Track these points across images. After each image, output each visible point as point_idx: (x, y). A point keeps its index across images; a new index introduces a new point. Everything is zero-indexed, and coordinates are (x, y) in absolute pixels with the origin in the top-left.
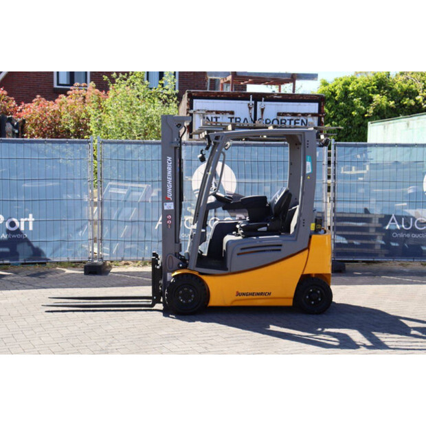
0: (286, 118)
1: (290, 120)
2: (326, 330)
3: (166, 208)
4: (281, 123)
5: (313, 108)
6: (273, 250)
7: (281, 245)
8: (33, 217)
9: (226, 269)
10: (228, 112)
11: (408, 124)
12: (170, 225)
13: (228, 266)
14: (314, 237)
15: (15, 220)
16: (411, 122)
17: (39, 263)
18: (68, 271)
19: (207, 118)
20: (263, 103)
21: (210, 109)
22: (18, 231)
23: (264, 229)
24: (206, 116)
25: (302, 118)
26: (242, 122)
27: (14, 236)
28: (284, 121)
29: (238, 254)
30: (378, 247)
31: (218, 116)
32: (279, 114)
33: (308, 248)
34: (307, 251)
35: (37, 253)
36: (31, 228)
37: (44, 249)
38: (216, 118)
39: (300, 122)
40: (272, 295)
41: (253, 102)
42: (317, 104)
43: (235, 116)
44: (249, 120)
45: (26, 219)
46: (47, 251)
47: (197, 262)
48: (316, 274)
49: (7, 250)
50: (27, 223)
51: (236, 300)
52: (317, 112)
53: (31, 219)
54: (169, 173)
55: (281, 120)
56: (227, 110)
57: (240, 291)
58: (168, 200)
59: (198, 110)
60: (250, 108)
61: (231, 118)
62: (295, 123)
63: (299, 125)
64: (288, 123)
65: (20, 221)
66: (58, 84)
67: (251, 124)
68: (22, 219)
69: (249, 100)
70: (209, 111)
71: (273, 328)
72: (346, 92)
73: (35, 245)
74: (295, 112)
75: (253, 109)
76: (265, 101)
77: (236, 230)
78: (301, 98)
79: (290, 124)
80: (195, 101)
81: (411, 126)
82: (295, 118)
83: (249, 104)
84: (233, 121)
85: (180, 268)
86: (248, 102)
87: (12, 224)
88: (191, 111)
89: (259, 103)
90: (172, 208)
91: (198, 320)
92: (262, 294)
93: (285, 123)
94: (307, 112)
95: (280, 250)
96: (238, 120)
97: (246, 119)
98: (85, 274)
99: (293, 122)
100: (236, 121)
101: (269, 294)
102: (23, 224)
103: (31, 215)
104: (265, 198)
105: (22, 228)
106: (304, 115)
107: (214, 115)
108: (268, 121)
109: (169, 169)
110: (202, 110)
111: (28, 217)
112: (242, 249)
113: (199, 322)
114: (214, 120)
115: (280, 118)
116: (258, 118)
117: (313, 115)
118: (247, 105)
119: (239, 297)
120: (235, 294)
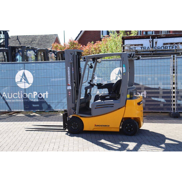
0: (168, 46)
1: (170, 46)
4: (165, 48)
6: (111, 107)
7: (113, 105)
8: (48, 93)
9: (91, 115)
10: (140, 45)
15: (41, 94)
19: (131, 48)
20: (156, 39)
21: (132, 44)
22: (42, 98)
23: (109, 97)
24: (130, 47)
25: (176, 45)
26: (147, 49)
27: (41, 100)
28: (166, 47)
29: (95, 108)
31: (135, 47)
32: (164, 44)
34: (124, 107)
35: (49, 107)
36: (47, 97)
37: (52, 105)
38: (135, 48)
39: (175, 47)
40: (110, 127)
41: (152, 39)
43: (143, 46)
44: (150, 47)
45: (45, 94)
49: (38, 105)
50: (45, 95)
51: (95, 128)
53: (47, 93)
54: (69, 74)
55: (165, 47)
56: (140, 44)
57: (96, 125)
58: (69, 85)
59: (127, 45)
60: (150, 42)
61: (142, 47)
62: (172, 48)
64: (169, 48)
65: (43, 94)
67: (151, 49)
68: (44, 94)
69: (150, 38)
70: (131, 45)
73: (48, 104)
74: (172, 42)
75: (152, 42)
76: (157, 38)
78: (175, 35)
79: (170, 48)
80: (125, 41)
82: (172, 45)
83: (150, 41)
84: (143, 48)
85: (74, 114)
87: (40, 96)
88: (124, 46)
89: (154, 40)
90: (71, 88)
92: (105, 126)
93: (167, 48)
94: (178, 42)
95: (113, 107)
96: (145, 48)
97: (148, 47)
99: (171, 47)
100: (144, 49)
101: (109, 126)
102: (44, 95)
105: (44, 97)
106: (176, 43)
107: (134, 46)
108: (159, 48)
109: (69, 72)
110: (128, 45)
111: (46, 93)
112: (97, 106)
114: (134, 49)
115: (165, 46)
116: (154, 47)
119: (96, 127)
120: (94, 125)
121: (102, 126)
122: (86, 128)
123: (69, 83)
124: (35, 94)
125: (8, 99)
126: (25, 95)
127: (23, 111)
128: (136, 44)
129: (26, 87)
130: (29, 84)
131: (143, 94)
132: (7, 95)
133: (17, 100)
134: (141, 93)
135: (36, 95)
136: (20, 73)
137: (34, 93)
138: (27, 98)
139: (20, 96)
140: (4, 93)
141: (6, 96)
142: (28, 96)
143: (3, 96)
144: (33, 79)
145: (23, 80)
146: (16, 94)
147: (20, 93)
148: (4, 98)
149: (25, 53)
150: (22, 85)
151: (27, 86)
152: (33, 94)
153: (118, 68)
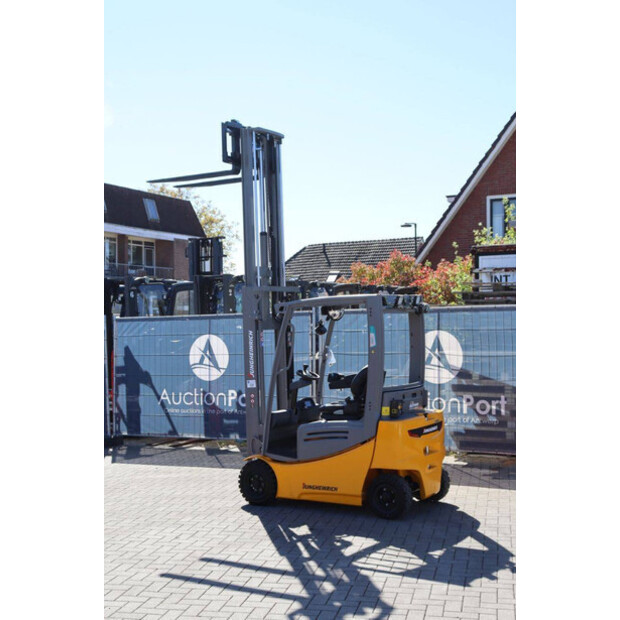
3: (248, 385)
6: (340, 437)
7: (347, 432)
9: (296, 457)
12: (254, 404)
13: (298, 453)
14: (382, 423)
15: (245, 395)
19: (496, 278)
21: (499, 267)
23: (341, 411)
24: (493, 275)
29: (306, 440)
31: (508, 273)
33: (375, 437)
34: (373, 441)
38: (506, 277)
40: (339, 491)
47: (268, 447)
51: (302, 494)
54: (251, 348)
57: (307, 484)
58: (251, 378)
59: (485, 269)
70: (496, 269)
80: (480, 258)
87: (243, 400)
88: (476, 271)
90: (255, 386)
92: (328, 488)
95: (346, 438)
101: (336, 489)
107: (503, 273)
109: (251, 343)
110: (489, 268)
112: (310, 434)
114: (504, 279)
119: (305, 490)
120: (302, 486)
121: (318, 488)
123: (252, 373)
124: (233, 395)
125: (173, 406)
126: (209, 399)
127: (203, 437)
128: (508, 266)
129: (213, 378)
130: (218, 369)
131: (498, 405)
132: (170, 397)
133: (192, 411)
134: (493, 402)
135: (234, 398)
136: (200, 343)
137: (231, 392)
138: (214, 407)
139: (198, 401)
140: (165, 391)
141: (167, 398)
142: (215, 400)
143: (162, 398)
144: (227, 357)
145: (206, 361)
146: (189, 395)
147: (198, 392)
148: (163, 405)
149: (230, 291)
150: (203, 373)
151: (216, 375)
152: (227, 397)
153: (432, 332)
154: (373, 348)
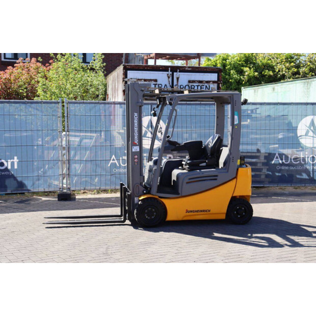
0: (195, 84)
1: (198, 86)
2: (254, 235)
3: (133, 150)
4: (191, 88)
5: (214, 77)
6: (211, 180)
7: (217, 176)
8: (18, 159)
9: (178, 194)
10: (153, 80)
11: (274, 89)
12: (137, 162)
13: (180, 192)
14: (240, 169)
15: (3, 161)
16: (276, 88)
17: (19, 193)
18: (44, 199)
20: (178, 73)
21: (140, 78)
22: (6, 169)
23: (204, 164)
25: (206, 84)
26: (163, 87)
27: (3, 173)
28: (193, 87)
29: (187, 183)
30: (263, 177)
32: (190, 82)
33: (236, 177)
34: (235, 180)
35: (21, 185)
36: (16, 167)
37: (26, 182)
39: (205, 87)
40: (211, 212)
41: (171, 73)
42: (216, 74)
43: (158, 83)
44: (168, 86)
45: (12, 160)
46: (29, 184)
47: (158, 189)
48: (240, 196)
50: (13, 164)
51: (186, 216)
52: (216, 80)
53: (16, 160)
54: (136, 125)
55: (191, 86)
56: (152, 78)
57: (189, 210)
58: (135, 145)
59: (131, 79)
60: (169, 77)
61: (155, 85)
62: (201, 88)
63: (204, 89)
64: (196, 88)
65: (7, 162)
66: (5, 58)
67: (169, 88)
68: (9, 161)
69: (168, 71)
71: (216, 235)
72: (224, 66)
73: (19, 179)
74: (201, 80)
75: (171, 78)
76: (179, 72)
77: (182, 165)
78: (205, 70)
79: (198, 88)
81: (276, 90)
82: (201, 84)
83: (168, 75)
84: (157, 87)
85: (145, 194)
86: (167, 73)
87: (2, 164)
88: (126, 80)
89: (175, 73)
90: (138, 150)
91: (161, 231)
92: (204, 211)
93: (194, 88)
94: (209, 80)
95: (216, 179)
96: (160, 86)
97: (166, 85)
98: (59, 200)
99: (199, 87)
101: (209, 211)
102: (9, 164)
103: (16, 158)
104: (201, 143)
105: (9, 167)
106: (208, 82)
108: (182, 87)
109: (136, 121)
110: (135, 79)
111: (14, 159)
112: (190, 179)
113: (162, 232)
115: (191, 84)
116: (174, 85)
117: (214, 82)
118: (166, 75)
119: (188, 214)
120: (185, 211)
121: (197, 211)
122: (170, 217)
123: (136, 142)
128: (146, 78)
154: (237, 125)
